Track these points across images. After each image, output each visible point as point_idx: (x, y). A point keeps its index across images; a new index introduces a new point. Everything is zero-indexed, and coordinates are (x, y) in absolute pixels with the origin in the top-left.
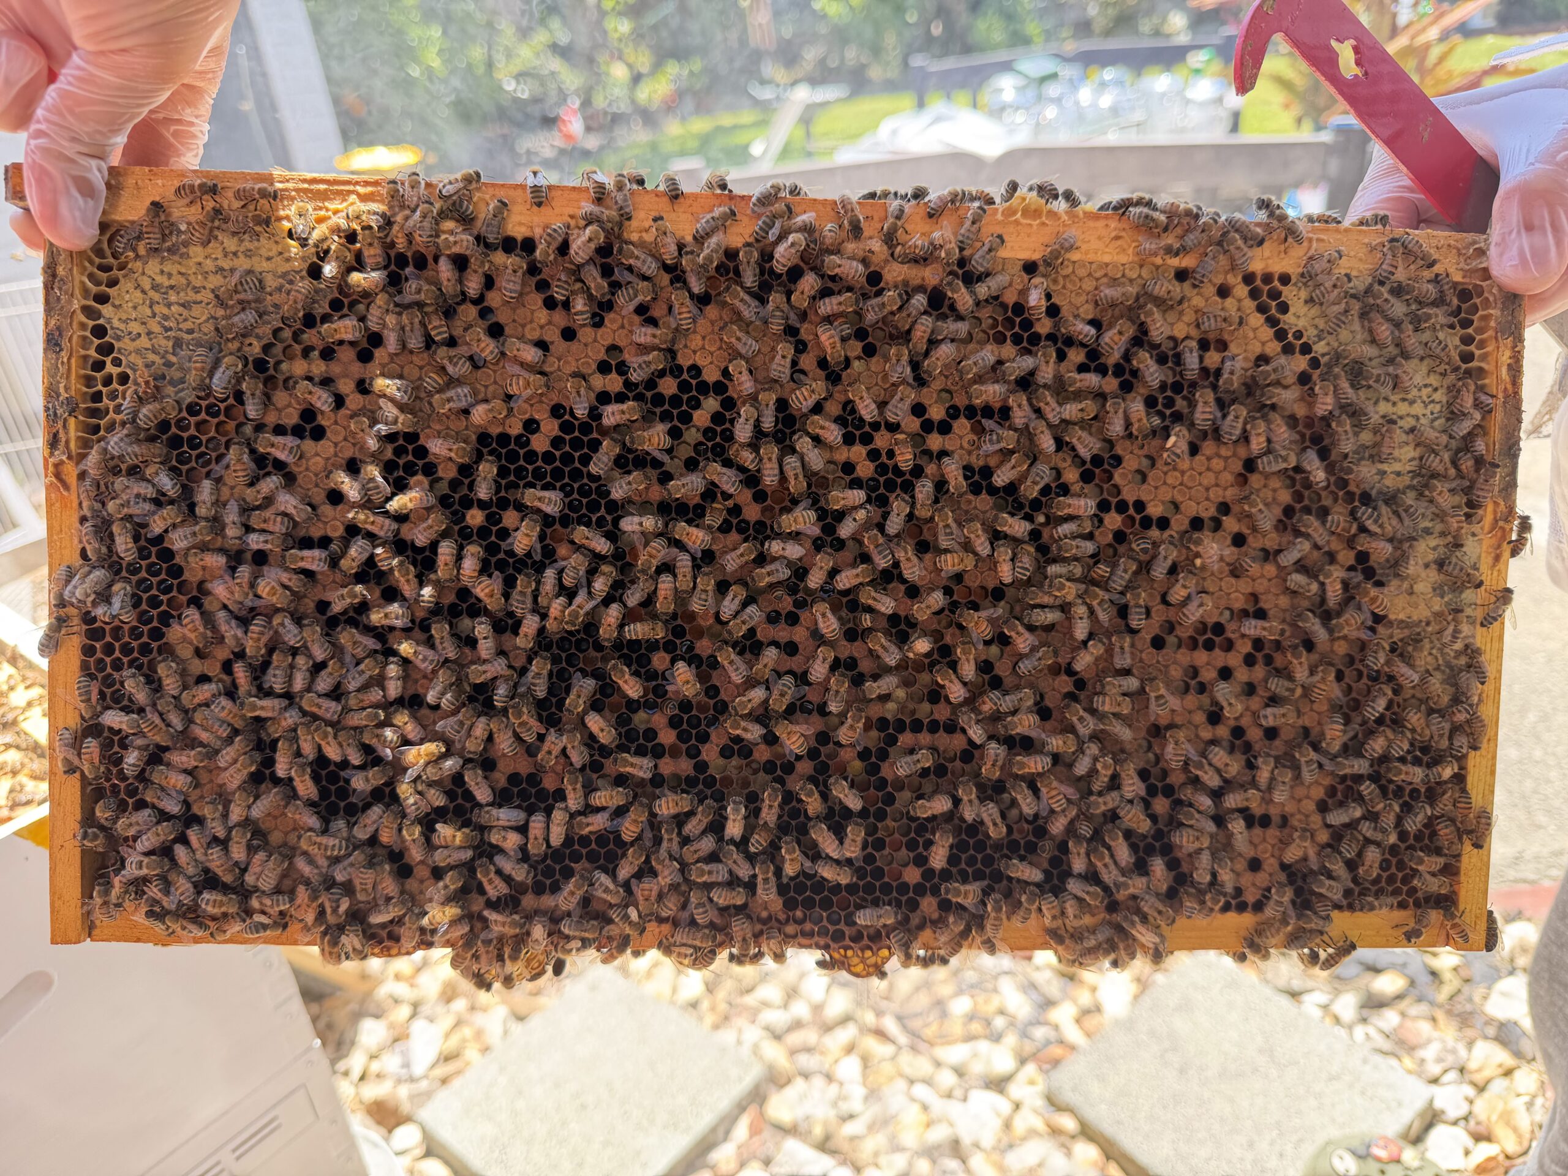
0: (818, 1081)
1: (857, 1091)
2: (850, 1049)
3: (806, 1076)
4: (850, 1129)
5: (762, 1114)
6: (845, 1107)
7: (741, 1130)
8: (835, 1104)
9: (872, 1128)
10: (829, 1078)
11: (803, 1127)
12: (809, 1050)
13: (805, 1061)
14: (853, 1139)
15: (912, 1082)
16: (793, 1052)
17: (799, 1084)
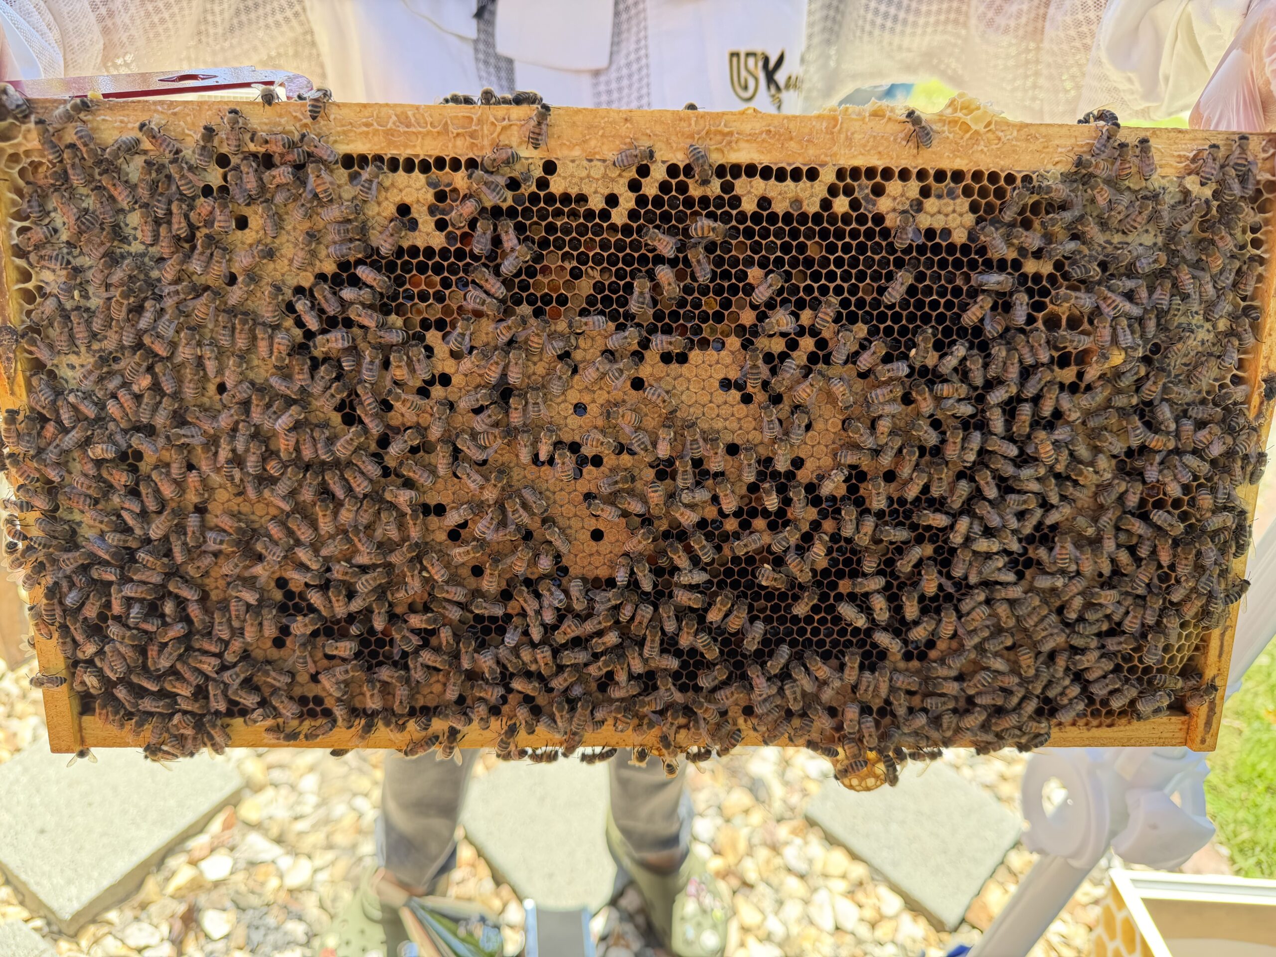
0: (284, 791)
1: (311, 800)
2: (312, 769)
3: (276, 786)
4: (300, 826)
5: (235, 813)
6: (299, 810)
7: (216, 826)
8: (292, 807)
9: (315, 827)
10: (293, 787)
11: (266, 823)
12: (281, 766)
13: (276, 775)
14: (301, 834)
15: (355, 795)
16: (270, 767)
17: (270, 792)
